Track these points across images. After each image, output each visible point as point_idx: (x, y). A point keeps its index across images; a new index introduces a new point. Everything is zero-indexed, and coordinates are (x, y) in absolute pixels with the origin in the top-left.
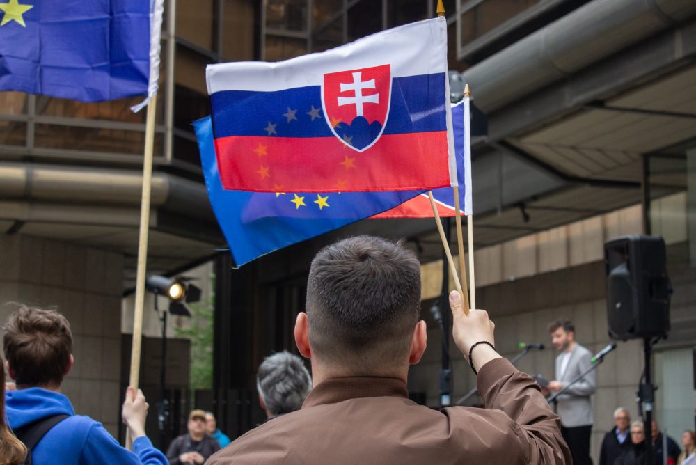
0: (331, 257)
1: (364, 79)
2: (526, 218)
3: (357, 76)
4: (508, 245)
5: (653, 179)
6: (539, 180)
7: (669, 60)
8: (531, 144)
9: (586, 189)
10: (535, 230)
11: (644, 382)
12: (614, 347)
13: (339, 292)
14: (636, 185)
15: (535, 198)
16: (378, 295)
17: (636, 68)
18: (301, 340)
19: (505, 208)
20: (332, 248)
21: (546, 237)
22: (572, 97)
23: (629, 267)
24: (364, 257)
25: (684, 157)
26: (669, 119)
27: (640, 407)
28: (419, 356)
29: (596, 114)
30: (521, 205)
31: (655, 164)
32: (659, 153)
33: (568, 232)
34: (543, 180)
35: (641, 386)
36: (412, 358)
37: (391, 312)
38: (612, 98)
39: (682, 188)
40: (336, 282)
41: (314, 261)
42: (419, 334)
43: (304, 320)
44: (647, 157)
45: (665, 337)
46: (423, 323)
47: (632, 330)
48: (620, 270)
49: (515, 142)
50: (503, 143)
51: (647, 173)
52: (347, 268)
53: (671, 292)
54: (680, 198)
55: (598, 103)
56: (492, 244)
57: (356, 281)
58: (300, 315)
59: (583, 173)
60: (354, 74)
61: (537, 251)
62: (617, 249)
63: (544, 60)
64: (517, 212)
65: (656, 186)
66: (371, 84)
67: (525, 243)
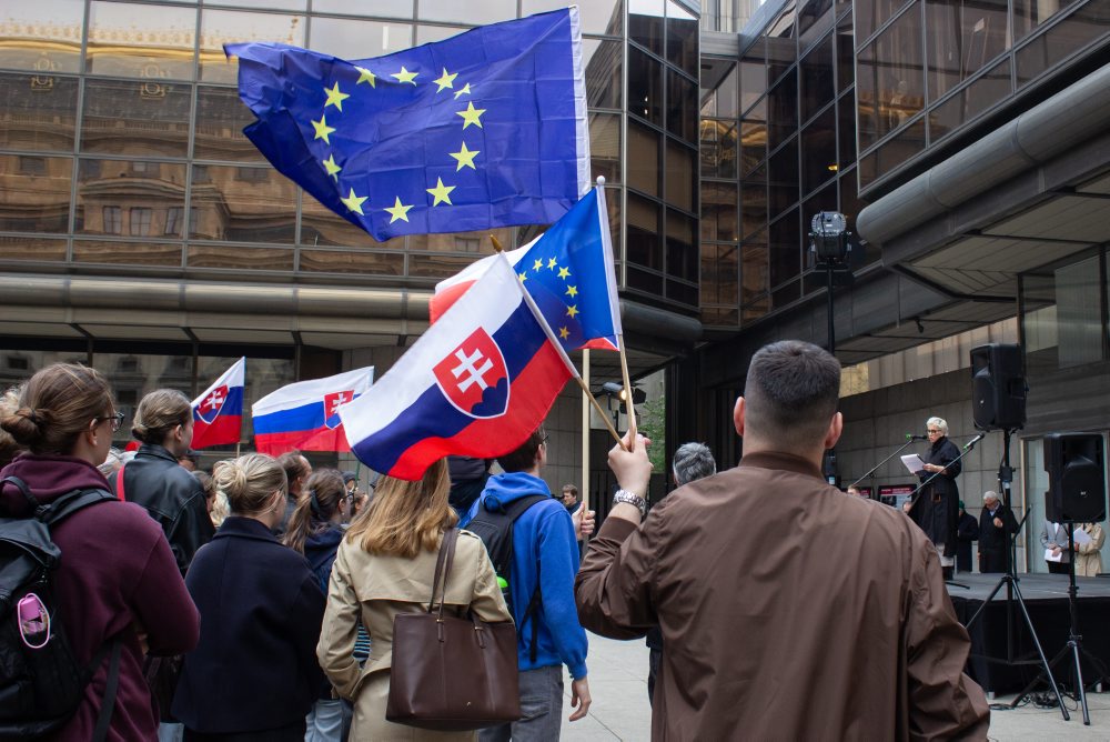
0: (770, 352)
1: (468, 354)
2: (921, 329)
3: (461, 355)
4: (909, 351)
5: (1025, 294)
6: (931, 297)
7: (1035, 194)
8: (921, 267)
9: (971, 303)
10: (931, 340)
11: (1004, 465)
12: (982, 437)
13: (775, 379)
14: (1013, 299)
15: (928, 312)
16: (807, 383)
17: (1006, 202)
18: (738, 419)
19: (902, 321)
20: (770, 346)
21: (939, 345)
22: (954, 227)
23: (990, 370)
24: (797, 353)
25: (1053, 276)
26: (1038, 243)
27: (1001, 486)
28: (834, 441)
29: (975, 241)
30: (916, 318)
31: (1027, 281)
32: (1031, 273)
33: (959, 340)
34: (934, 297)
35: (1001, 469)
36: (828, 443)
37: (816, 398)
38: (988, 227)
39: (1052, 302)
40: (771, 370)
41: (755, 356)
42: (835, 423)
43: (742, 403)
44: (1020, 276)
45: (1022, 428)
46: (840, 415)
47: (993, 423)
48: (984, 372)
49: (908, 267)
50: (897, 266)
51: (1021, 290)
52: (783, 360)
53: (1027, 390)
54: (1052, 309)
55: (976, 232)
56: (894, 352)
57: (790, 371)
58: (740, 399)
59: (968, 291)
60: (457, 354)
61: (934, 356)
62: (980, 355)
63: (928, 197)
64: (913, 324)
65: (1030, 300)
66: (477, 355)
67: (924, 350)
